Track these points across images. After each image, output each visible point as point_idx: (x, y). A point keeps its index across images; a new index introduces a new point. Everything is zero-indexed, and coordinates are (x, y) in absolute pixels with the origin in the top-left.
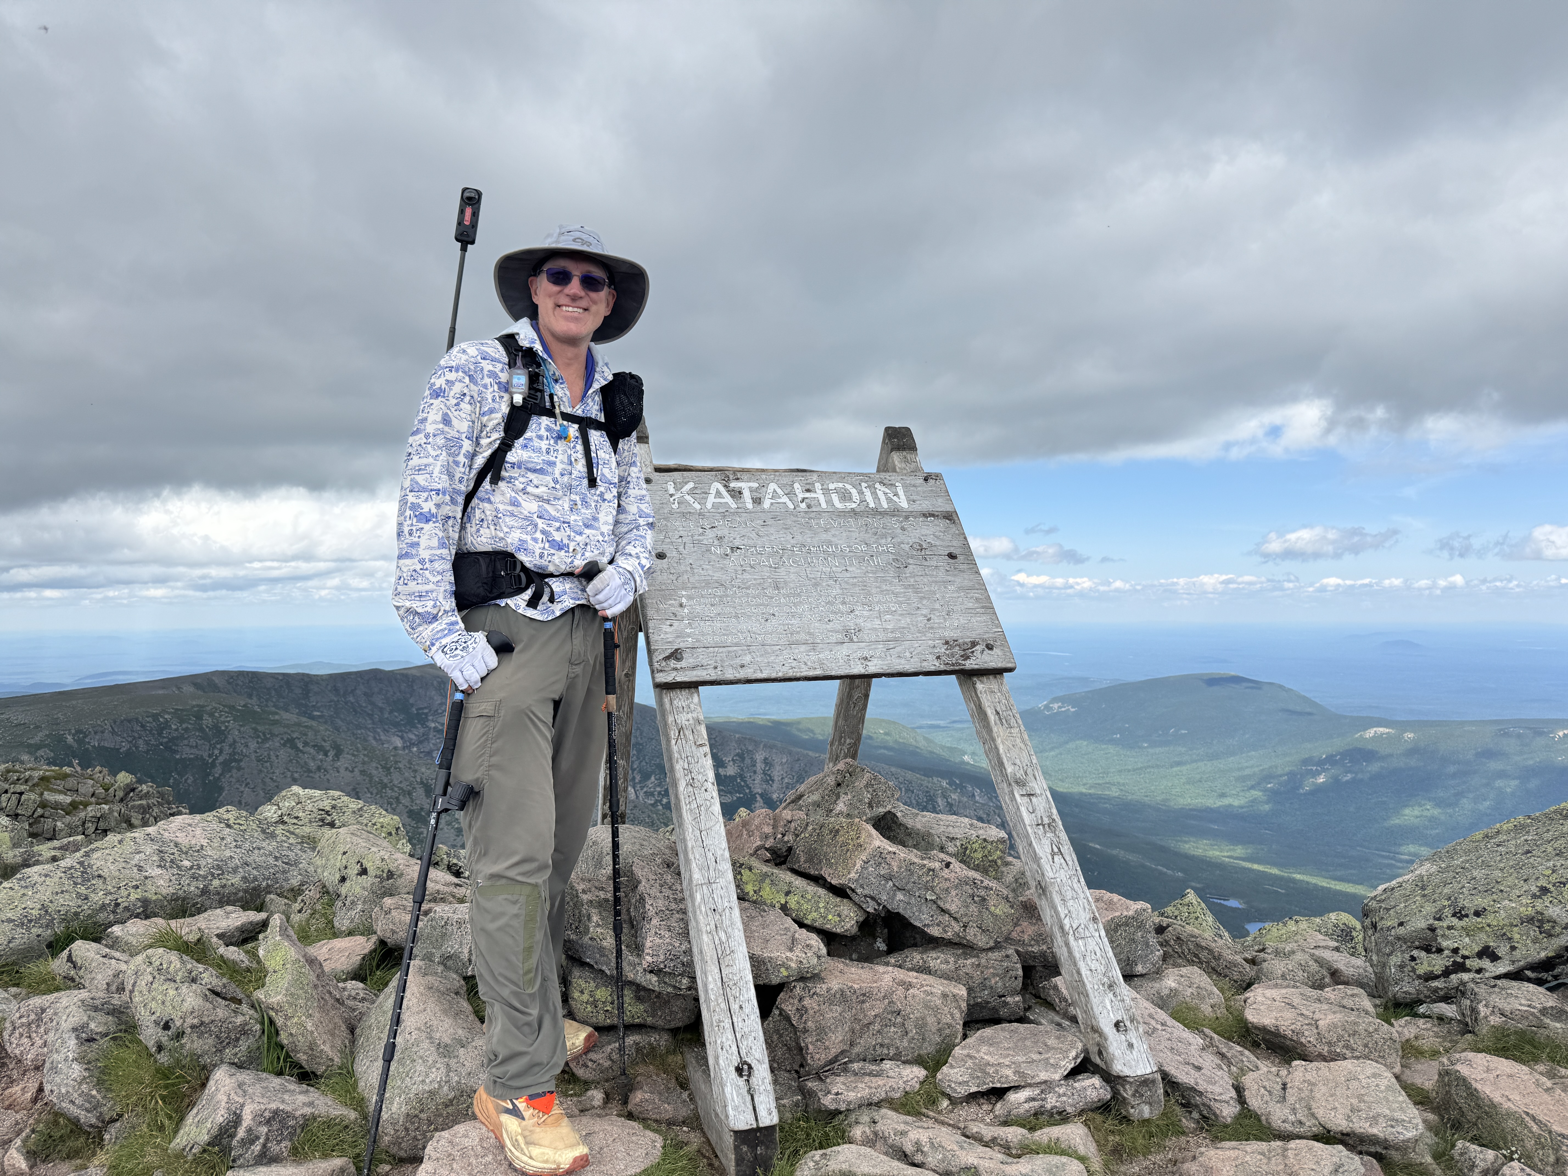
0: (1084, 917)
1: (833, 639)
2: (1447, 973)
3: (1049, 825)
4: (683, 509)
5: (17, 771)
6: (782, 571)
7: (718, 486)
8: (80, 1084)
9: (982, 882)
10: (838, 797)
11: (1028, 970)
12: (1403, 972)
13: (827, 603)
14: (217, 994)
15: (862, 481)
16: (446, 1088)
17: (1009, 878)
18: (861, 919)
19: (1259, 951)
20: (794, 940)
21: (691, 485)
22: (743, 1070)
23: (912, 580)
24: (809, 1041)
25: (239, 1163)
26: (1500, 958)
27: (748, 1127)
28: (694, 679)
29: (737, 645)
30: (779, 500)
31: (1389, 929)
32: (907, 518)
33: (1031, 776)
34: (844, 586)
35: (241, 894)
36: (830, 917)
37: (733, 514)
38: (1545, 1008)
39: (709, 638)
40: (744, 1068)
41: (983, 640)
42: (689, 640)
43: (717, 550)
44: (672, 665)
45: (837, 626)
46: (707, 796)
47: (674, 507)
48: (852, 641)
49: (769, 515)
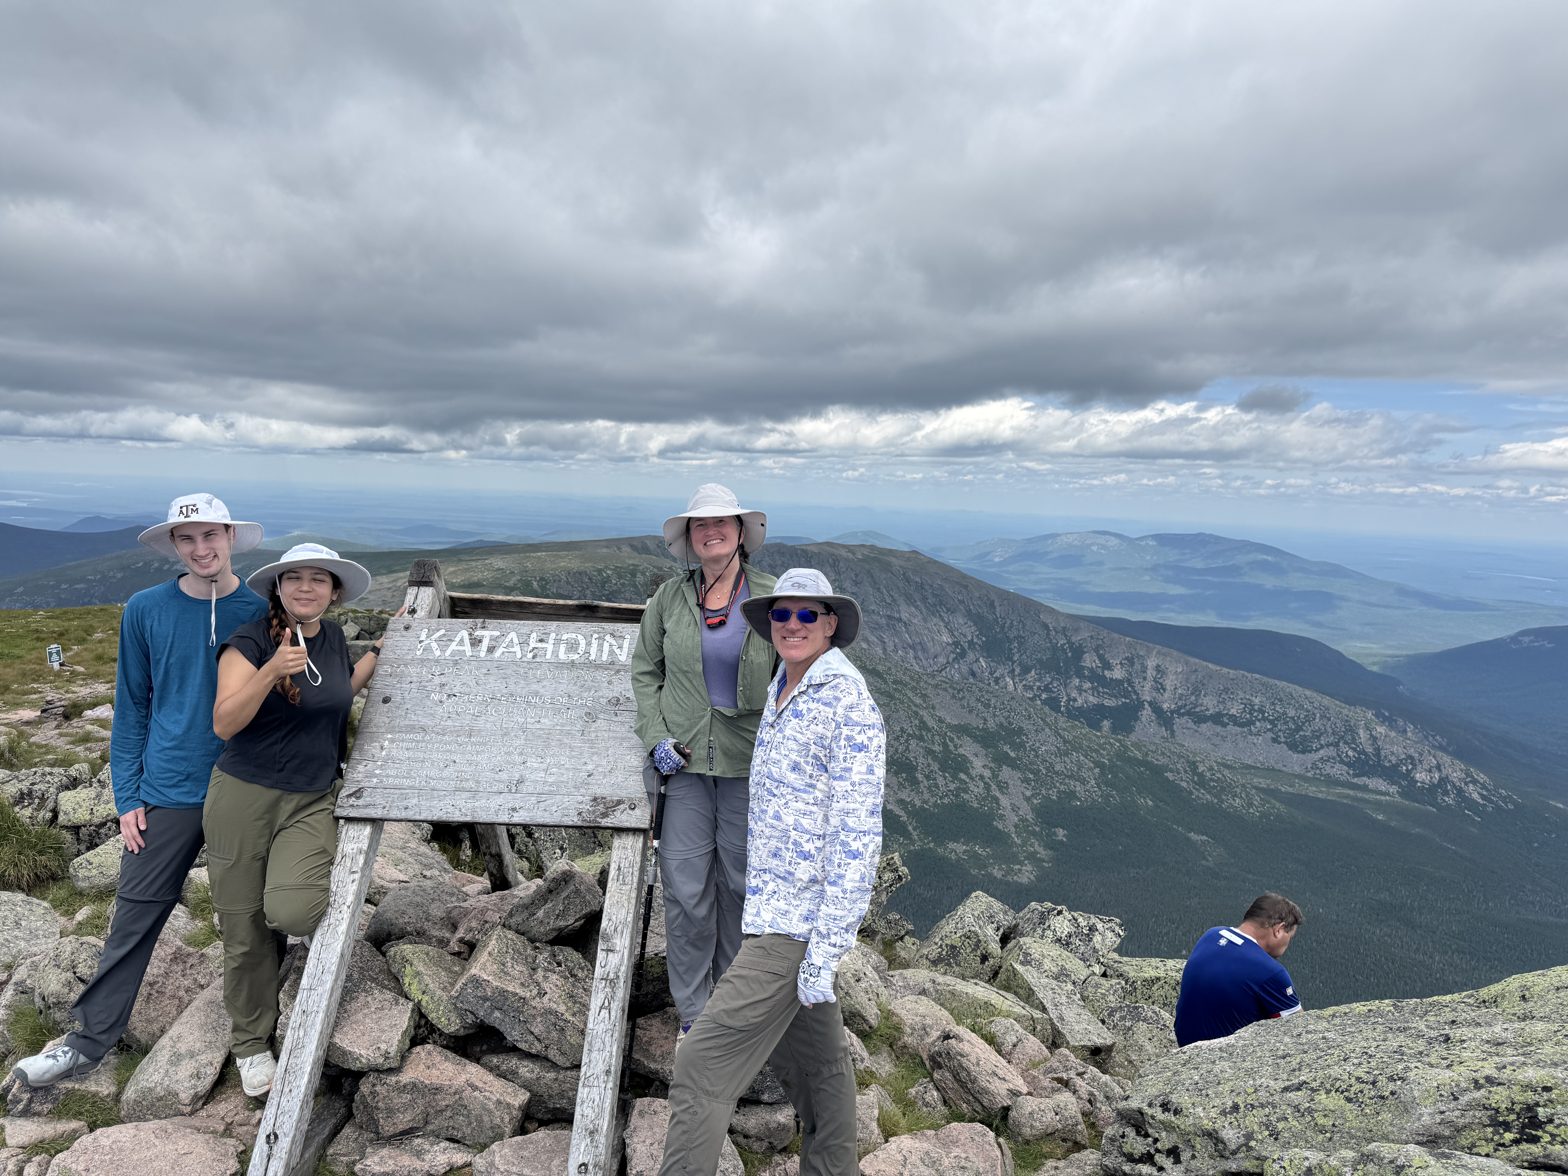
0: (601, 1067)
1: (495, 789)
3: (612, 980)
4: (425, 656)
6: (481, 720)
7: (465, 634)
13: (506, 753)
15: (595, 632)
16: (159, 1088)
21: (443, 632)
22: (270, 1139)
23: (594, 735)
25: (8, 1113)
26: (1180, 1162)
29: (411, 788)
30: (511, 650)
33: (619, 932)
34: (531, 737)
36: (443, 1019)
37: (465, 661)
39: (391, 780)
40: (272, 1137)
41: (630, 799)
42: (375, 780)
43: (435, 697)
44: (351, 802)
45: (504, 776)
46: (340, 916)
47: (418, 653)
48: (510, 791)
49: (495, 664)
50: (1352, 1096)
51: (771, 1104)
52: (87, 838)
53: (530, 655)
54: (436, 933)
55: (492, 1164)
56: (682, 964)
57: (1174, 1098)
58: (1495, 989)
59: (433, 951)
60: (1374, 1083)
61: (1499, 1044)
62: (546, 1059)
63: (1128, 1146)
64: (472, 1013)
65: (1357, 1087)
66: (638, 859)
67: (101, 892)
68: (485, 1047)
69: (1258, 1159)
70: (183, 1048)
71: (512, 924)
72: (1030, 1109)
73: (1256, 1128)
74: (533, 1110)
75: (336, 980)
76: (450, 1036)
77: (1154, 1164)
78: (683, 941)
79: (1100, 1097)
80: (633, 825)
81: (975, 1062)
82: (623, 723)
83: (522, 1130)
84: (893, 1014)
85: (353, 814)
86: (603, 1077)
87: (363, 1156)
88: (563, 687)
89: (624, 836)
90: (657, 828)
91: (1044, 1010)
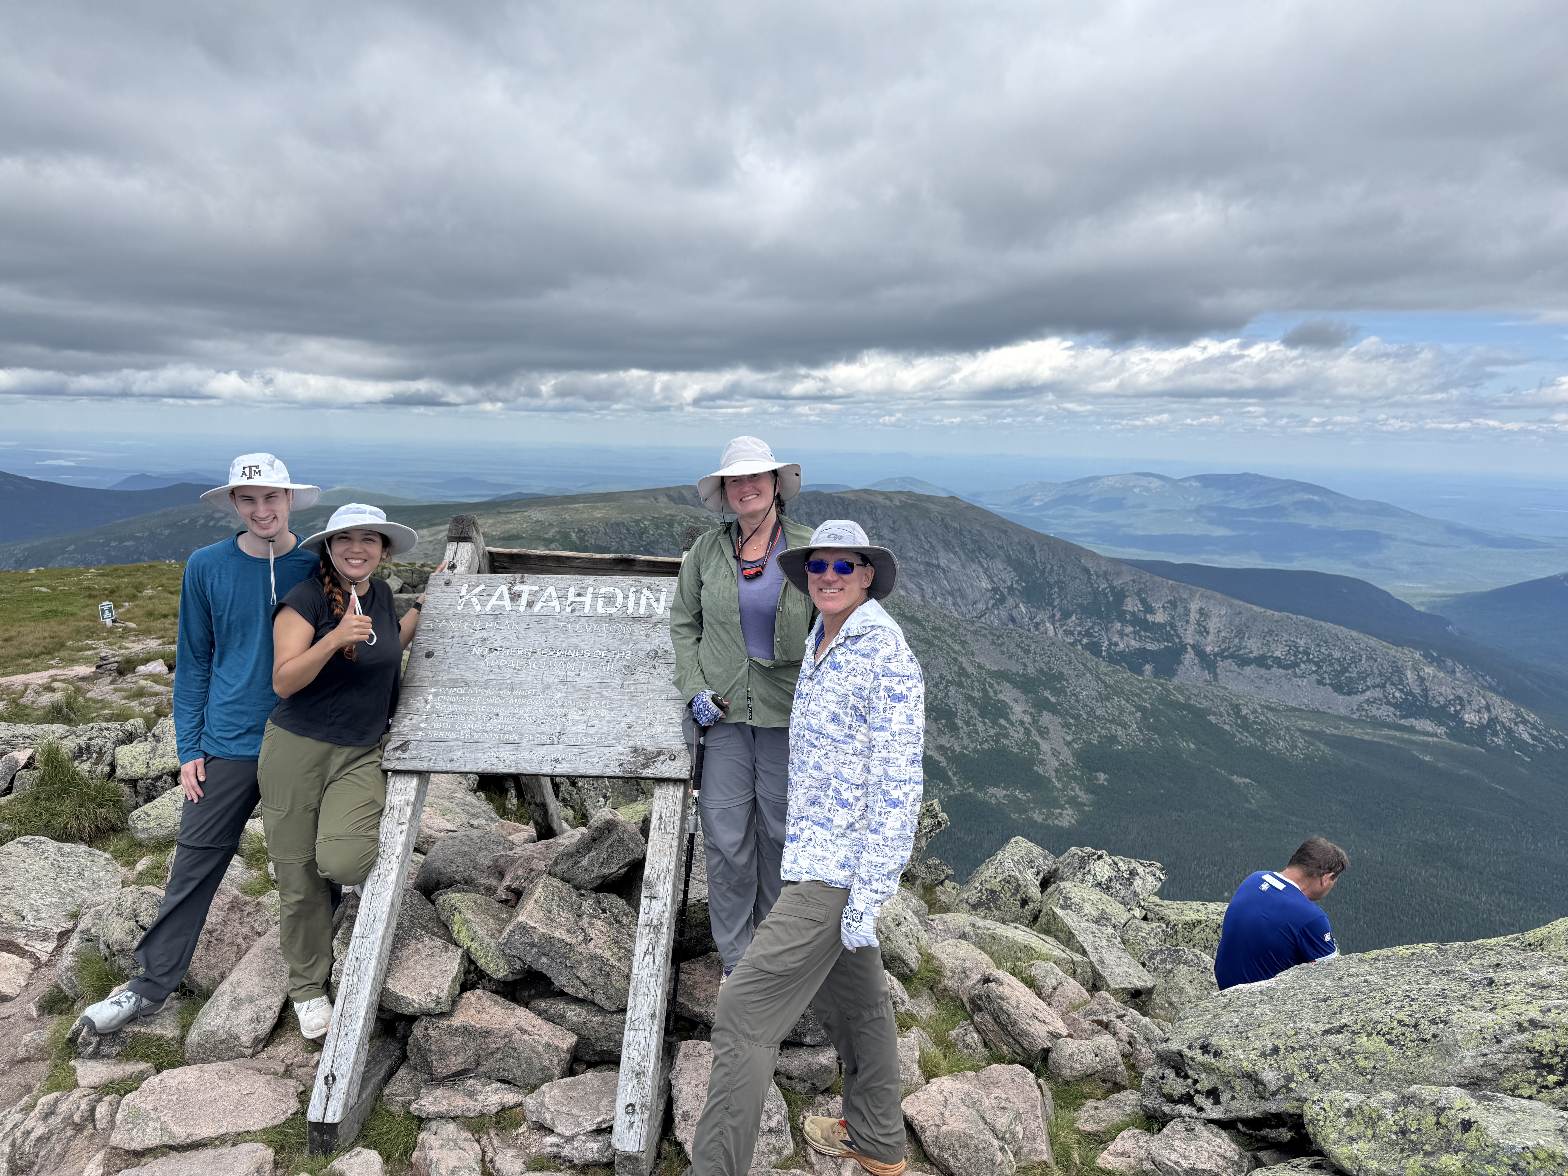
0: (646, 1011)
1: (537, 741)
2: (1180, 1101)
3: (656, 927)
6: (522, 674)
7: (503, 589)
13: (547, 706)
16: (221, 1032)
21: (482, 587)
23: (633, 687)
25: (82, 1055)
26: (1220, 1103)
29: (456, 741)
30: (550, 604)
33: (661, 881)
34: (571, 690)
36: (492, 965)
37: (505, 616)
39: (435, 733)
40: (330, 1079)
41: (670, 750)
42: (420, 733)
43: (477, 651)
44: (397, 755)
45: (546, 728)
46: (389, 867)
47: (459, 608)
48: (552, 744)
49: (535, 619)
50: (1394, 1039)
51: (813, 1046)
52: (144, 791)
53: (569, 609)
54: (483, 881)
55: (542, 1104)
56: (724, 910)
57: (1214, 1040)
58: (1541, 932)
59: (480, 899)
60: (1416, 1026)
61: (1544, 987)
62: (593, 1003)
63: (1168, 1087)
64: (519, 959)
65: (1399, 1030)
66: (679, 808)
67: (159, 843)
68: (533, 992)
69: (1298, 1100)
70: (242, 993)
71: (558, 872)
72: (1070, 1051)
73: (1296, 1070)
74: (581, 1052)
75: (387, 928)
76: (498, 981)
77: (1193, 1104)
78: (724, 888)
79: (1140, 1039)
80: (674, 776)
81: (1015, 1004)
82: (661, 676)
83: (570, 1072)
84: (933, 957)
85: (400, 766)
86: (648, 1021)
87: (418, 1096)
88: (602, 640)
89: (664, 786)
90: (697, 778)
91: (1084, 953)
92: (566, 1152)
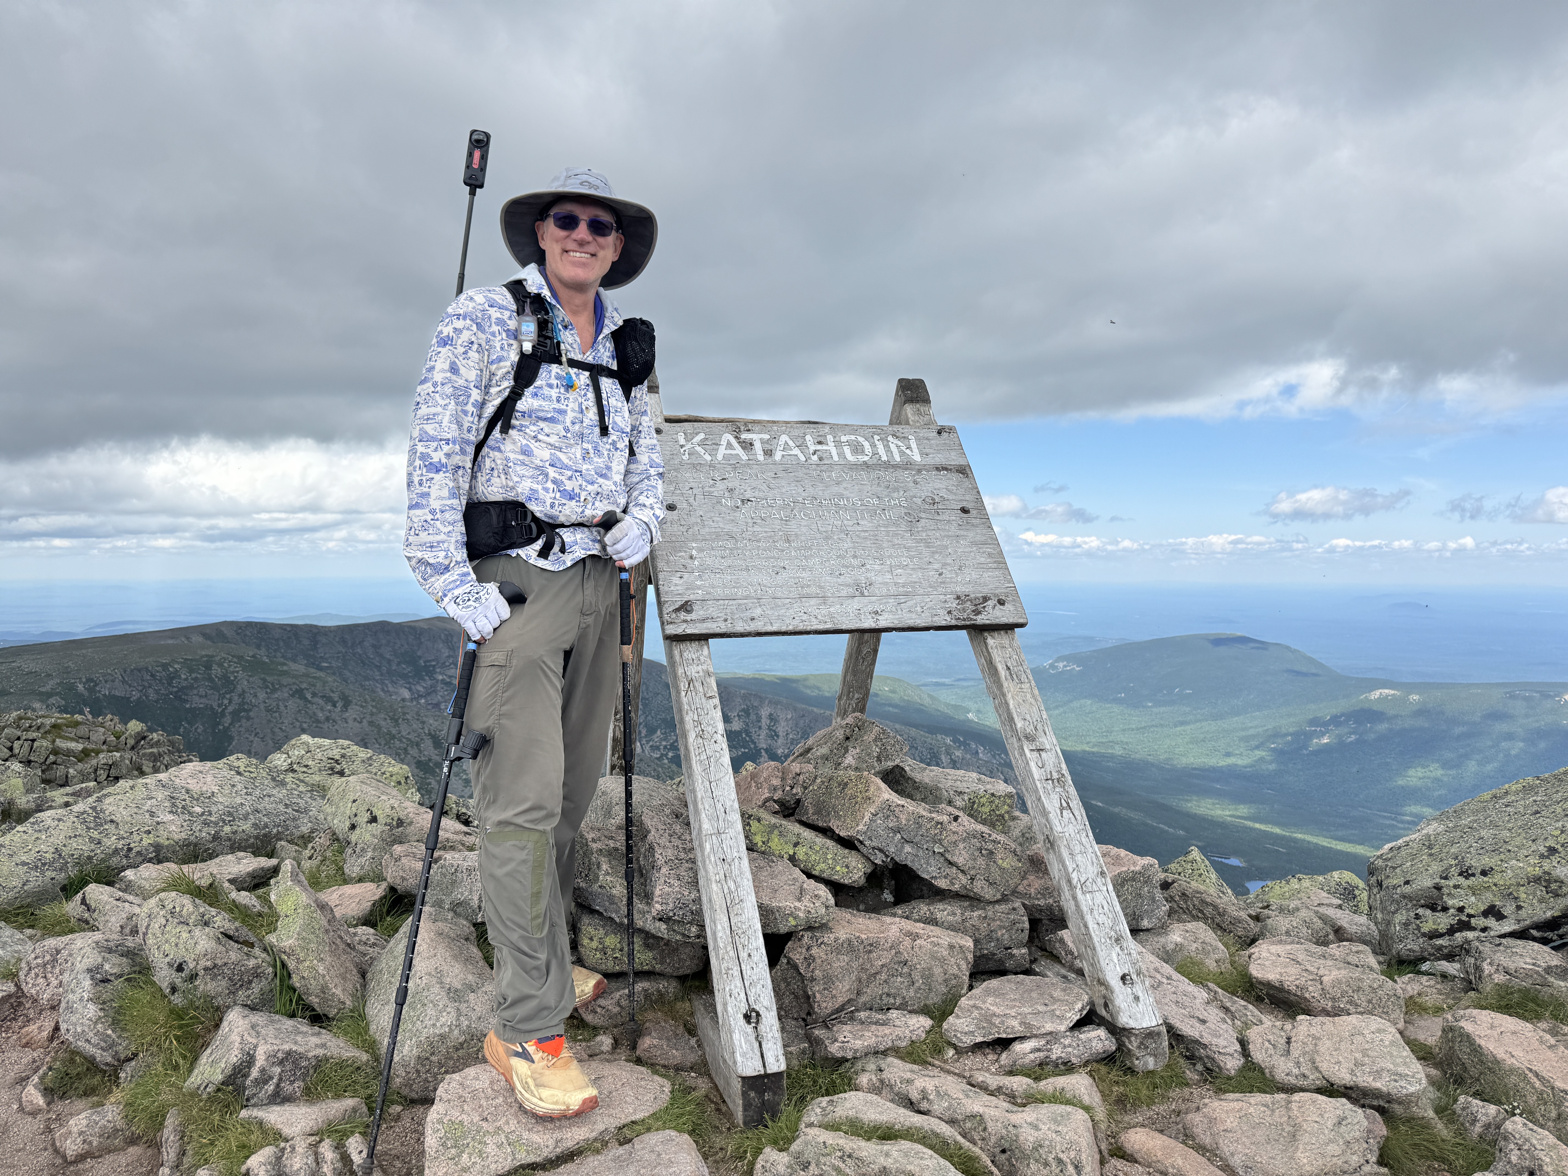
0: (1092, 871)
1: (844, 593)
2: (1451, 931)
3: (1058, 780)
4: (694, 460)
5: (29, 719)
6: (793, 524)
7: (728, 437)
8: (96, 1023)
9: (990, 835)
10: (847, 751)
11: (1034, 923)
12: (1407, 930)
13: (838, 557)
14: (230, 937)
15: (874, 433)
16: (456, 1032)
17: (1016, 833)
18: (869, 871)
19: (1264, 908)
20: (802, 890)
21: (702, 436)
22: (751, 1017)
23: (924, 534)
24: (816, 989)
25: (252, 1102)
26: (1505, 917)
27: (756, 1074)
28: (704, 631)
29: (747, 597)
30: (791, 453)
31: (1395, 887)
32: (919, 471)
33: (1041, 731)
34: (855, 539)
35: (252, 840)
36: (838, 868)
37: (744, 466)
38: (1549, 967)
39: (719, 591)
41: (995, 595)
42: (700, 592)
43: (728, 503)
44: (682, 618)
47: (685, 458)
48: (863, 595)
49: (781, 468)
63: (1430, 924)
64: (881, 850)
77: (1472, 928)
85: (686, 630)
88: (867, 488)
92: (1057, 1052)
